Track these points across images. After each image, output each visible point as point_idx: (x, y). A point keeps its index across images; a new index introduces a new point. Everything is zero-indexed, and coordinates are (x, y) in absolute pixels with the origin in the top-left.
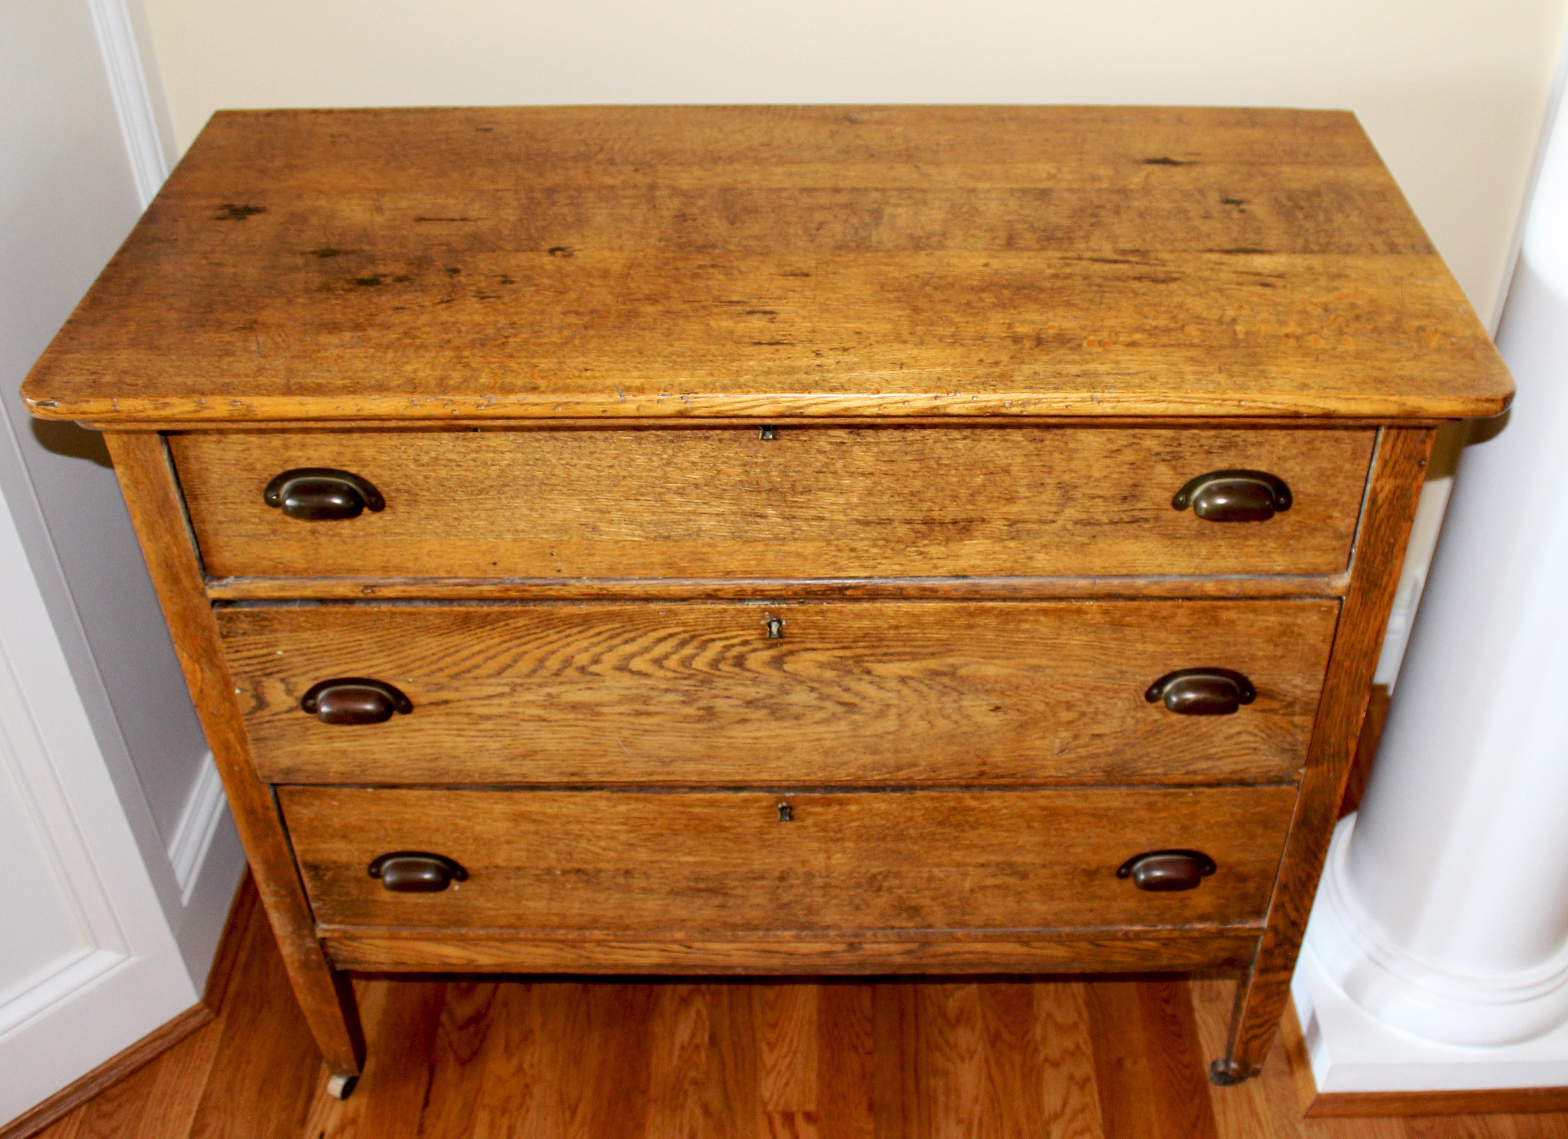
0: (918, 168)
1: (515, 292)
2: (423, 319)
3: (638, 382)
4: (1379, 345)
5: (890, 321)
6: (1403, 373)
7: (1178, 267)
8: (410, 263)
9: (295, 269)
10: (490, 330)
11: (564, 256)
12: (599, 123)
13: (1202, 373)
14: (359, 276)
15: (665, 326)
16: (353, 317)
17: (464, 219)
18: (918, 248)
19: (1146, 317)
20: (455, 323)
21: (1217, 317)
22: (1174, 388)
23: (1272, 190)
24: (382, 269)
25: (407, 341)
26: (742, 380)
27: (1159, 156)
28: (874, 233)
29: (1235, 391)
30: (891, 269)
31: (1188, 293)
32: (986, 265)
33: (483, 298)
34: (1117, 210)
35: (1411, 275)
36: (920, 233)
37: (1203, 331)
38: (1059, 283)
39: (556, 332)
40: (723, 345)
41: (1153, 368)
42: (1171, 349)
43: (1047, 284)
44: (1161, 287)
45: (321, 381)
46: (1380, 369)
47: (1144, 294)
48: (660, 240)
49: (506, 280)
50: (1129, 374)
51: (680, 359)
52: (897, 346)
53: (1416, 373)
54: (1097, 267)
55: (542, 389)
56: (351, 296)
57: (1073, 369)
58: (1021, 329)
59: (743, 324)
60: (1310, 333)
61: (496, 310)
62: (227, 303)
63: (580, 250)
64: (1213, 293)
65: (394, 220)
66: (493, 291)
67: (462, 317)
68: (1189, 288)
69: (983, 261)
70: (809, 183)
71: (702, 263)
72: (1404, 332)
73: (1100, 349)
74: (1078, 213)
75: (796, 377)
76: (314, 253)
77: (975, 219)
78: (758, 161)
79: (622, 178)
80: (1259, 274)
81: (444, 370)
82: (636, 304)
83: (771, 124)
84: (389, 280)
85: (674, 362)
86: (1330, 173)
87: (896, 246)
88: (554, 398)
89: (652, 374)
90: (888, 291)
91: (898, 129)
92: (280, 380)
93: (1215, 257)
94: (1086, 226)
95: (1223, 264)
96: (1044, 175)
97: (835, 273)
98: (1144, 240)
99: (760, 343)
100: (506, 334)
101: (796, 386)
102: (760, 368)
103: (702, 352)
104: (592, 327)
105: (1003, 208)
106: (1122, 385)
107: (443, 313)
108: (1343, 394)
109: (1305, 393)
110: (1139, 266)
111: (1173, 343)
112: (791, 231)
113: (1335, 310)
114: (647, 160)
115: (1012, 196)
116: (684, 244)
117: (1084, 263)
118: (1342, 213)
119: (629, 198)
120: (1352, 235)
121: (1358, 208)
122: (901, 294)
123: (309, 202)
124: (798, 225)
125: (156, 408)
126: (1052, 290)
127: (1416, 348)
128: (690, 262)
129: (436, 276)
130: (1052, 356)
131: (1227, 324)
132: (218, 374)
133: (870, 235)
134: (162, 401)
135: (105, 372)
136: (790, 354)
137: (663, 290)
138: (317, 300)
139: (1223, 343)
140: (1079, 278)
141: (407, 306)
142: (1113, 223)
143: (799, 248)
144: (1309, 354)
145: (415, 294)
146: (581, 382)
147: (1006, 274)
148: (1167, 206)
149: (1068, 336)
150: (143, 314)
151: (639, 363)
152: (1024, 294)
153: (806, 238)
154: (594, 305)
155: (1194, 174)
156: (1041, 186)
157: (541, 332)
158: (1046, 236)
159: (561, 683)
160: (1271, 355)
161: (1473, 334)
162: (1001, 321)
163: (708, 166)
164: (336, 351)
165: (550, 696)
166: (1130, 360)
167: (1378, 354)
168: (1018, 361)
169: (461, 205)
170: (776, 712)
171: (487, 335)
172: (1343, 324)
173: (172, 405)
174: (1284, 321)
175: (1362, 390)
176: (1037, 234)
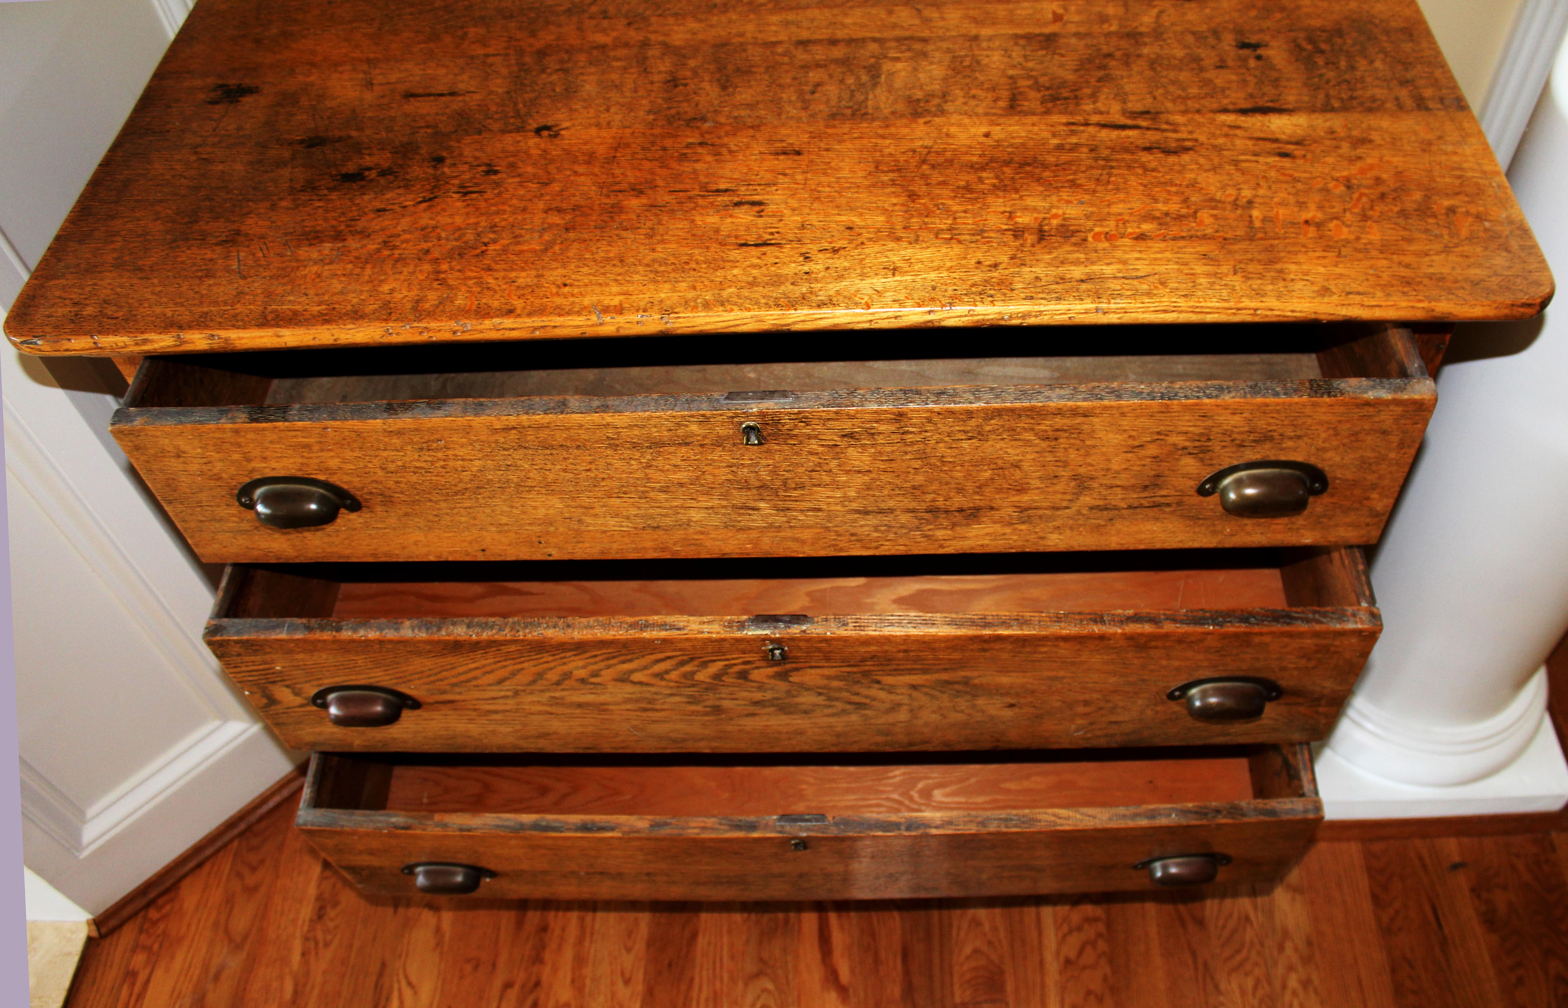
0: (919, 11)
1: (498, 184)
2: (405, 223)
3: (616, 301)
4: (1405, 233)
5: (884, 211)
6: (1431, 270)
7: (1191, 132)
8: (395, 151)
9: (280, 164)
10: (470, 236)
11: (550, 136)
13: (1215, 274)
14: (344, 171)
15: (649, 224)
16: (334, 223)
17: (452, 94)
18: (916, 115)
19: (1156, 201)
20: (435, 228)
21: (1231, 199)
22: (1185, 296)
23: (1291, 30)
24: (368, 161)
25: (386, 253)
26: (725, 294)
28: (871, 96)
29: (1251, 298)
30: (888, 142)
31: (1201, 167)
32: (987, 135)
33: (465, 194)
34: (1127, 60)
35: (1440, 138)
36: (919, 94)
37: (1215, 217)
38: (1064, 157)
39: (536, 235)
40: (708, 248)
41: (1162, 269)
42: (1181, 243)
43: (1051, 159)
44: (1172, 159)
45: (297, 307)
46: (1407, 266)
47: (1154, 170)
48: (649, 112)
49: (491, 171)
50: (1137, 278)
51: (662, 269)
52: (891, 245)
53: (1445, 270)
54: (1104, 134)
55: (519, 311)
56: (334, 196)
57: (1078, 272)
58: (1023, 219)
59: (729, 220)
60: (1332, 219)
61: (478, 209)
62: (212, 210)
63: (567, 128)
64: (1227, 167)
65: (383, 97)
66: (477, 184)
67: (443, 220)
68: (1202, 161)
69: (984, 129)
70: (805, 35)
71: (690, 140)
72: (1434, 216)
73: (1106, 245)
74: (1084, 65)
75: (782, 288)
76: (302, 142)
77: (977, 75)
78: (755, 8)
79: (614, 34)
80: (1276, 141)
81: (421, 289)
82: (621, 196)
84: (373, 174)
85: (656, 272)
86: (1352, 6)
87: (893, 113)
88: (530, 322)
89: (632, 289)
90: (883, 172)
92: (257, 308)
93: (1230, 118)
94: (1093, 81)
95: (1238, 127)
96: (1050, 16)
97: (828, 150)
98: (1155, 98)
99: (745, 245)
100: (486, 240)
101: (782, 301)
102: (745, 278)
103: (685, 258)
104: (574, 228)
105: (1006, 60)
106: (1129, 293)
107: (424, 215)
108: (1367, 301)
109: (1326, 300)
110: (1150, 133)
111: (1184, 234)
112: (784, 96)
113: (1359, 186)
114: (640, 11)
115: (1016, 44)
116: (673, 117)
117: (1091, 129)
118: (1365, 57)
119: (619, 60)
120: (1377, 86)
121: (1383, 51)
122: (896, 175)
123: (301, 78)
124: (792, 89)
125: (137, 344)
126: (1056, 166)
127: (1446, 237)
128: (679, 140)
129: (421, 167)
130: (1055, 255)
131: (1243, 208)
132: (197, 302)
133: (867, 99)
134: (141, 337)
135: (87, 302)
136: (777, 258)
137: (649, 176)
138: (300, 202)
139: (1238, 233)
140: (1085, 150)
141: (389, 207)
142: (1122, 77)
143: (792, 118)
144: (1330, 247)
145: (398, 191)
146: (558, 301)
147: (1008, 147)
148: (1179, 53)
149: (1072, 228)
150: (130, 226)
151: (619, 275)
152: (1027, 173)
153: (799, 105)
154: (577, 200)
155: (1207, 11)
156: (1047, 30)
157: (521, 236)
158: (1051, 95)
159: (563, 690)
160: (1290, 248)
161: (1508, 217)
162: (1002, 209)
163: (703, 17)
164: (315, 268)
165: (554, 698)
166: (1138, 259)
167: (1405, 246)
168: (1019, 262)
169: (451, 76)
170: (784, 709)
171: (466, 243)
172: (1367, 206)
173: (151, 341)
174: (1304, 203)
175: (1388, 295)
176: (1042, 93)
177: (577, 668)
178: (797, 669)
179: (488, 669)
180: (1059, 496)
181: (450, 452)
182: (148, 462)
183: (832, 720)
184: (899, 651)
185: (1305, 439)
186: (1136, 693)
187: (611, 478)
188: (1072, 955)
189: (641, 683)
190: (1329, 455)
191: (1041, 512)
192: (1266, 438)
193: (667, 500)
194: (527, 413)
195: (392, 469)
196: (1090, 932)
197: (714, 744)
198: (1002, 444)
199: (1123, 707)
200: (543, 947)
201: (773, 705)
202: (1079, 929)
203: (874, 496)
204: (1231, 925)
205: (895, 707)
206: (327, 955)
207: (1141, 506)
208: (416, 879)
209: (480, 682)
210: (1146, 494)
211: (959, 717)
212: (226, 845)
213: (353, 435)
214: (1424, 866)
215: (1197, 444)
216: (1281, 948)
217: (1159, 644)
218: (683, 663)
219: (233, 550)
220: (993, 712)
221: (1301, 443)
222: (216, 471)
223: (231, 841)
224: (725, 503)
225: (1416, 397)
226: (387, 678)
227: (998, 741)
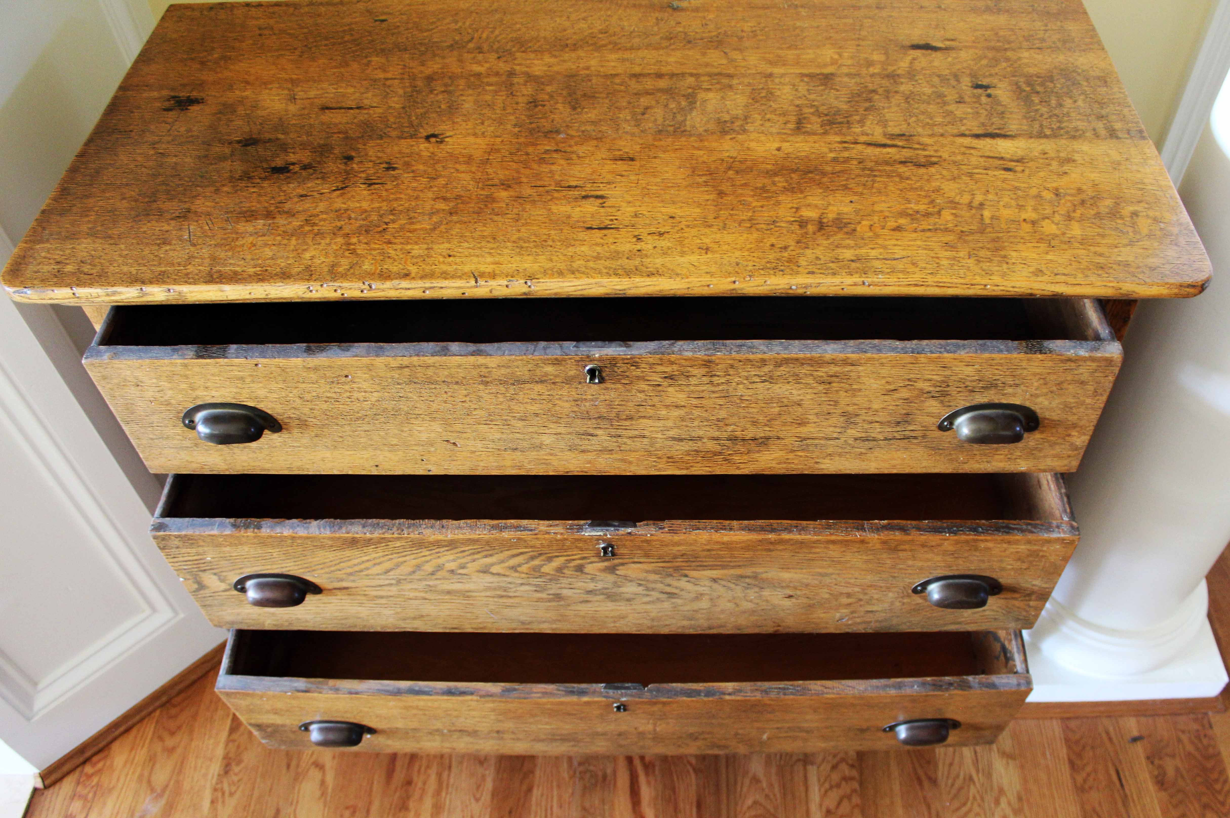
0: (726, 54)
1: (396, 178)
2: (322, 206)
3: (489, 269)
4: (1100, 230)
5: (699, 205)
6: (1120, 259)
7: (936, 151)
8: (314, 151)
9: (223, 158)
10: (374, 217)
11: (437, 142)
12: (472, 12)
13: (954, 258)
14: (273, 165)
15: (515, 211)
16: (266, 205)
17: (359, 108)
18: (724, 132)
19: (909, 202)
20: (346, 210)
21: (967, 201)
22: (931, 274)
23: (1014, 76)
24: (292, 158)
25: (307, 228)
26: (575, 265)
27: (922, 42)
28: (689, 118)
29: (982, 276)
30: (701, 152)
31: (943, 177)
32: (779, 149)
33: (371, 185)
34: (887, 95)
35: (1127, 159)
36: (727, 117)
37: (955, 215)
38: (838, 168)
39: (426, 217)
40: (562, 230)
41: (914, 253)
42: (928, 234)
43: (828, 169)
44: (922, 171)
45: (238, 269)
46: (1101, 255)
47: (907, 179)
48: (515, 126)
49: (390, 167)
50: (894, 259)
51: (526, 245)
52: (704, 230)
53: (1131, 259)
54: (870, 150)
55: (413, 275)
56: (266, 184)
57: (849, 254)
58: (806, 213)
59: (578, 209)
60: (1044, 219)
61: (380, 197)
62: (168, 192)
63: (450, 137)
64: (964, 177)
65: (304, 109)
66: (379, 178)
67: (352, 205)
68: (945, 172)
69: (776, 145)
70: (637, 70)
71: (548, 148)
72: (1122, 218)
73: (871, 234)
74: (854, 98)
75: (619, 262)
76: (239, 142)
77: (771, 103)
78: (598, 48)
79: (487, 65)
80: (1002, 158)
81: (336, 257)
82: (493, 189)
83: (609, 13)
84: (297, 168)
85: (520, 247)
86: (1061, 58)
87: (706, 131)
88: (420, 284)
89: (502, 260)
90: (698, 175)
91: (711, 16)
92: (205, 269)
93: (967, 141)
94: (861, 111)
95: (973, 148)
96: (828, 60)
97: (655, 157)
98: (909, 124)
99: (591, 228)
100: (387, 220)
101: (620, 272)
102: (591, 253)
103: (544, 237)
104: (456, 213)
105: (794, 93)
106: (889, 270)
107: (337, 200)
108: (1071, 280)
109: (1039, 279)
110: (905, 150)
111: (931, 227)
112: (621, 116)
113: (1066, 194)
114: (508, 47)
115: (802, 81)
116: (534, 129)
117: (859, 147)
118: (1071, 98)
119: (492, 85)
120: (1079, 120)
121: (1084, 93)
122: (709, 177)
123: (237, 92)
124: (627, 111)
125: (108, 295)
126: (833, 174)
127: (1131, 234)
128: (539, 147)
129: (335, 163)
130: (831, 240)
131: (977, 208)
132: (155, 263)
133: (685, 120)
134: (111, 289)
135: (68, 261)
136: (616, 238)
137: (515, 175)
138: (239, 188)
139: (972, 227)
140: (855, 162)
141: (310, 194)
142: (884, 108)
143: (627, 133)
144: (1042, 239)
145: (317, 182)
146: (445, 268)
147: (795, 158)
148: (928, 90)
149: (845, 221)
150: (101, 203)
151: (492, 249)
152: (811, 179)
153: (633, 123)
154: (459, 191)
155: (950, 59)
156: (826, 71)
157: (415, 218)
158: (828, 120)
159: (437, 579)
160: (1012, 240)
161: (1177, 220)
162: (790, 205)
163: (557, 53)
164: (251, 239)
165: (429, 586)
166: (895, 245)
167: (1099, 240)
168: (804, 245)
169: (358, 95)
170: (611, 597)
171: (371, 222)
172: (1071, 209)
173: (120, 293)
174: (1022, 206)
175: (1087, 276)
176: (821, 119)
177: (448, 561)
178: (623, 564)
179: (378, 561)
180: (831, 429)
181: (354, 385)
182: (112, 389)
183: (648, 607)
184: (704, 550)
185: (1022, 387)
186: (888, 588)
187: (481, 409)
188: (832, 806)
189: (498, 574)
190: (1040, 400)
191: (817, 441)
192: (992, 385)
193: (525, 426)
194: (418, 355)
195: (309, 399)
196: (846, 788)
197: (554, 626)
198: (788, 387)
199: (877, 599)
200: (408, 797)
201: (603, 594)
202: (838, 786)
203: (687, 426)
204: (959, 783)
205: (699, 597)
206: (232, 802)
207: (894, 438)
208: (309, 736)
209: (369, 572)
210: (898, 429)
211: (748, 606)
212: (150, 714)
213: (279, 370)
214: (1110, 739)
215: (938, 389)
216: (997, 802)
217: (907, 547)
218: (533, 558)
219: (176, 463)
220: (776, 602)
221: (1019, 390)
222: (166, 398)
223: (154, 710)
224: (571, 430)
225: (1107, 355)
226: (296, 568)
227: (779, 626)
